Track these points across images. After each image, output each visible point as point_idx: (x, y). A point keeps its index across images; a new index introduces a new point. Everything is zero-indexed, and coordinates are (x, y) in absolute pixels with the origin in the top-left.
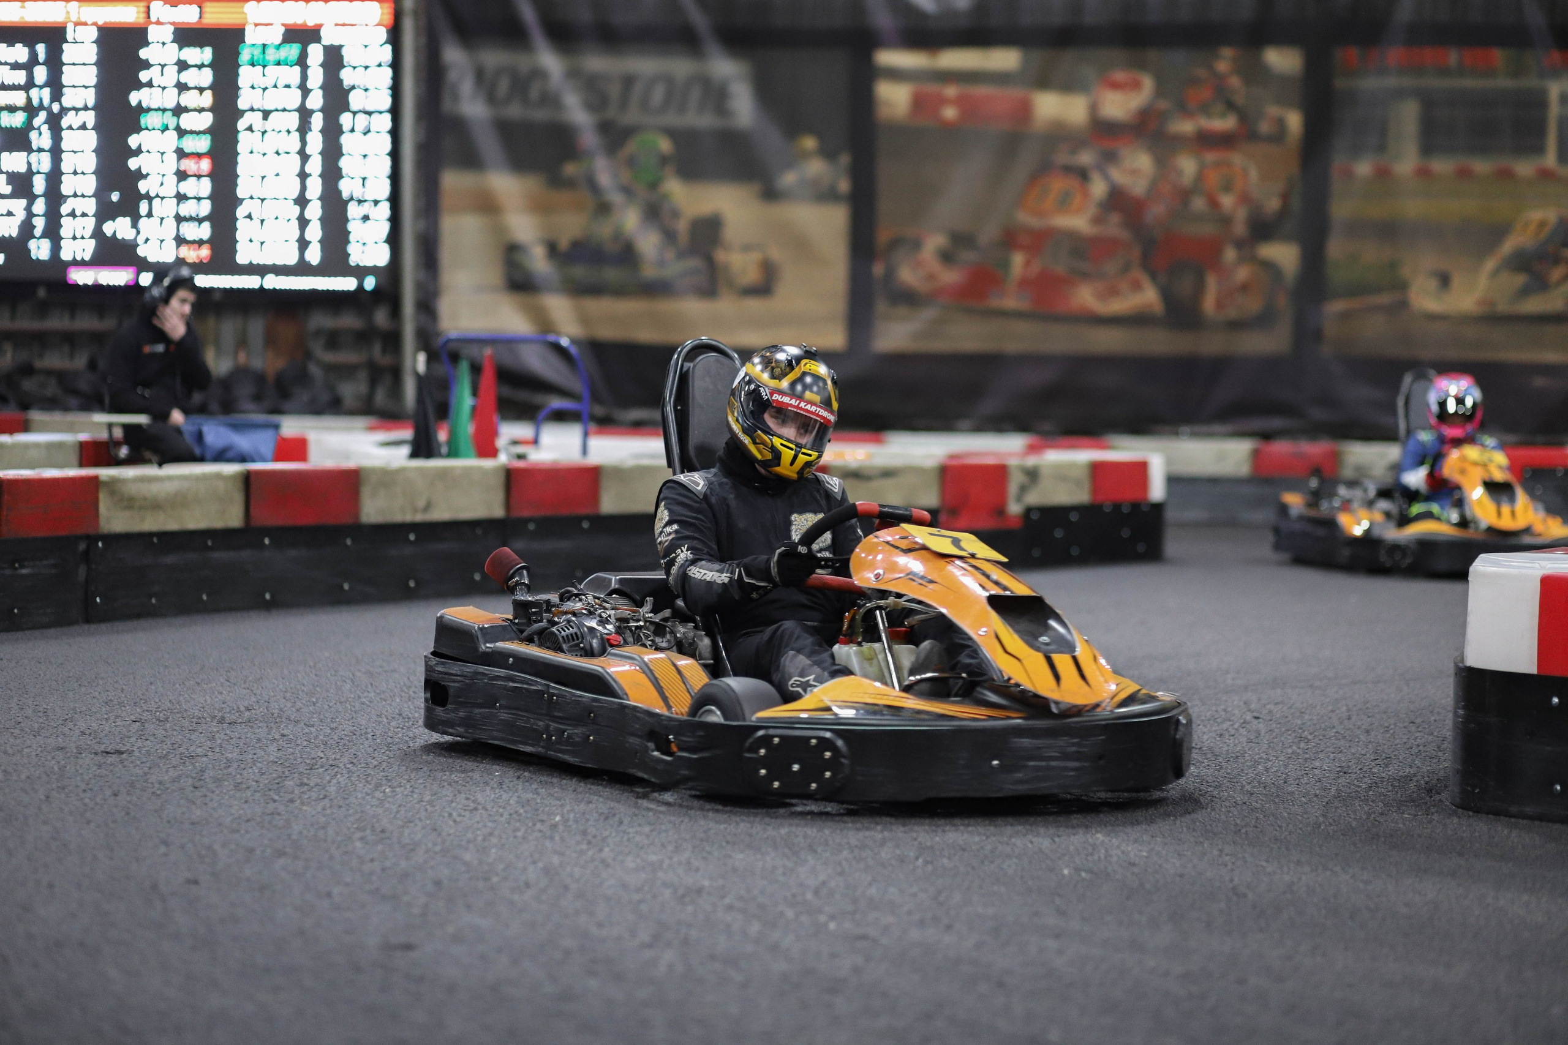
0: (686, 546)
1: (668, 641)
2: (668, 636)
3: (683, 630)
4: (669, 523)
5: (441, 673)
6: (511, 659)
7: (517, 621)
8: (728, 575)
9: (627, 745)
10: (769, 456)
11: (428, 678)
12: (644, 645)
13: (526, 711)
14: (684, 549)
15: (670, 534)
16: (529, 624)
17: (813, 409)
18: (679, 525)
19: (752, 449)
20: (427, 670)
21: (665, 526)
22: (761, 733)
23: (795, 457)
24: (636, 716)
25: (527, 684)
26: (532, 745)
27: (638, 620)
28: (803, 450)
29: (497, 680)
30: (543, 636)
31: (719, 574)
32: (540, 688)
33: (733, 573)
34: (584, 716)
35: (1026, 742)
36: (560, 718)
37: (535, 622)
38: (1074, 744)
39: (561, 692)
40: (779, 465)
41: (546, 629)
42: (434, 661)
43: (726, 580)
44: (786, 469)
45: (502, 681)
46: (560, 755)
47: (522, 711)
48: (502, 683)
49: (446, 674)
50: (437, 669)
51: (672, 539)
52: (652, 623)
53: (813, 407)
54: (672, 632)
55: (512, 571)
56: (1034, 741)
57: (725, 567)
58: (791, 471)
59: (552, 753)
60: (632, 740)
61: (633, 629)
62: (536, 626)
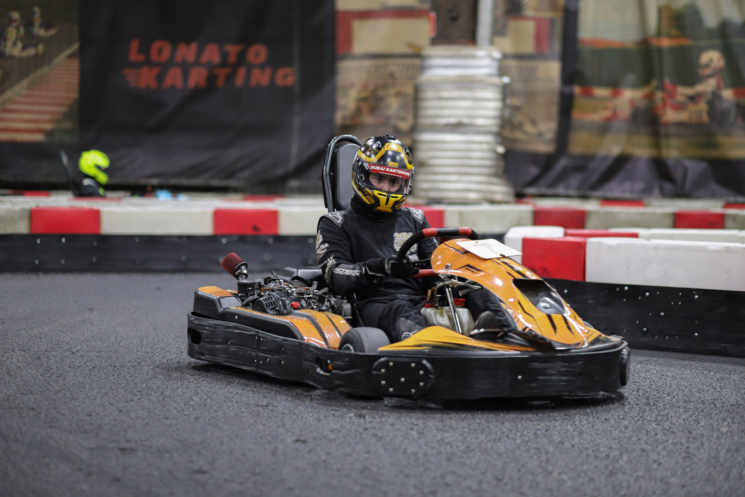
0: (332, 256)
1: (326, 306)
2: (326, 303)
3: (335, 300)
4: (323, 243)
5: (197, 324)
6: (237, 317)
7: (240, 295)
8: (358, 271)
9: (303, 366)
10: (373, 202)
11: (190, 328)
12: (313, 308)
13: (245, 346)
14: (331, 258)
15: (323, 249)
16: (247, 296)
17: (394, 171)
18: (329, 244)
19: (364, 198)
20: (189, 323)
21: (321, 244)
22: (382, 359)
23: (388, 200)
24: (308, 349)
25: (246, 331)
26: (249, 366)
27: (309, 294)
28: (392, 195)
29: (229, 329)
30: (255, 303)
31: (353, 271)
32: (253, 333)
33: (361, 269)
34: (278, 349)
35: (537, 365)
36: (263, 350)
37: (250, 295)
38: (565, 367)
39: (265, 336)
40: (379, 206)
41: (257, 299)
42: (193, 318)
43: (358, 274)
44: (383, 207)
45: (231, 329)
46: (265, 372)
47: (243, 346)
48: (231, 330)
49: (200, 325)
50: (194, 322)
51: (325, 253)
52: (317, 295)
53: (394, 170)
54: (329, 301)
55: (236, 267)
56: (543, 365)
57: (356, 266)
58: (387, 208)
59: (260, 370)
60: (306, 363)
61: (307, 299)
62: (251, 298)
